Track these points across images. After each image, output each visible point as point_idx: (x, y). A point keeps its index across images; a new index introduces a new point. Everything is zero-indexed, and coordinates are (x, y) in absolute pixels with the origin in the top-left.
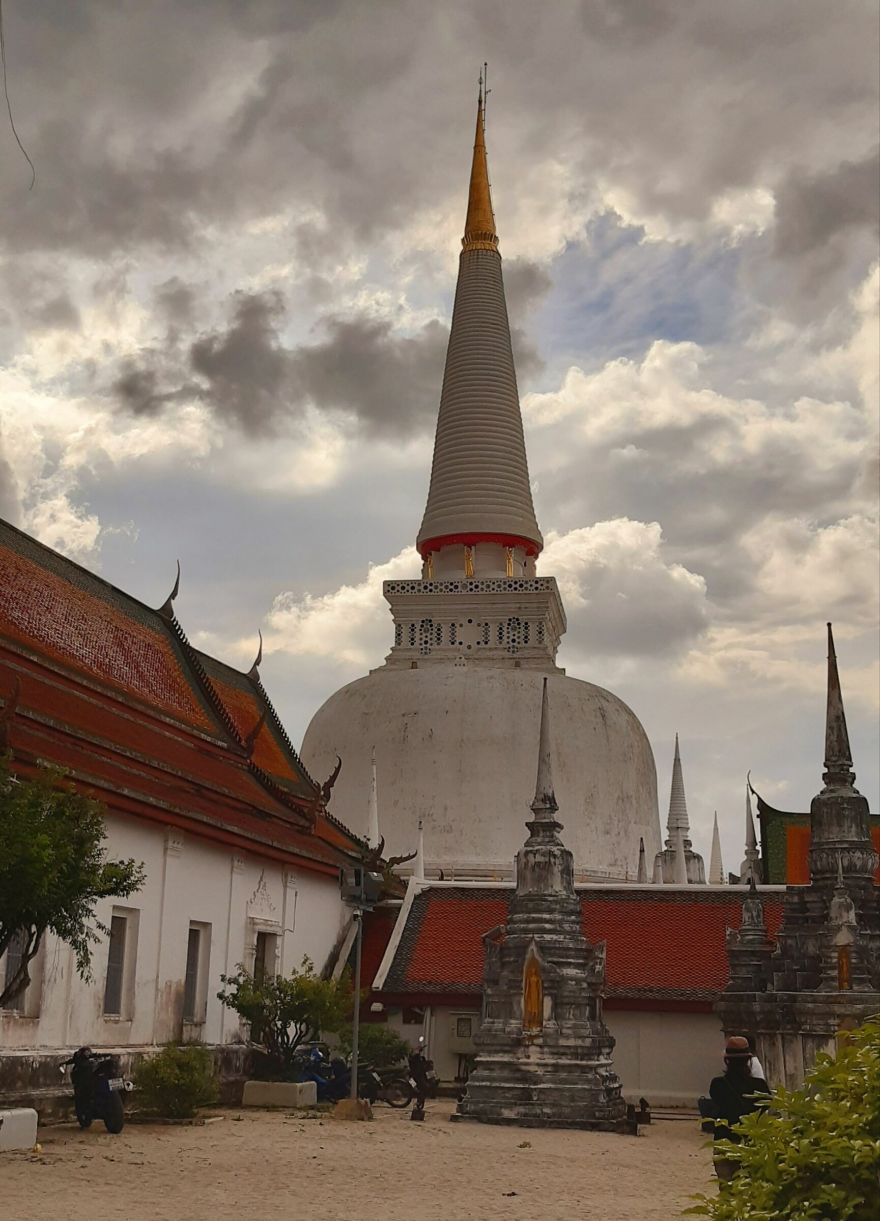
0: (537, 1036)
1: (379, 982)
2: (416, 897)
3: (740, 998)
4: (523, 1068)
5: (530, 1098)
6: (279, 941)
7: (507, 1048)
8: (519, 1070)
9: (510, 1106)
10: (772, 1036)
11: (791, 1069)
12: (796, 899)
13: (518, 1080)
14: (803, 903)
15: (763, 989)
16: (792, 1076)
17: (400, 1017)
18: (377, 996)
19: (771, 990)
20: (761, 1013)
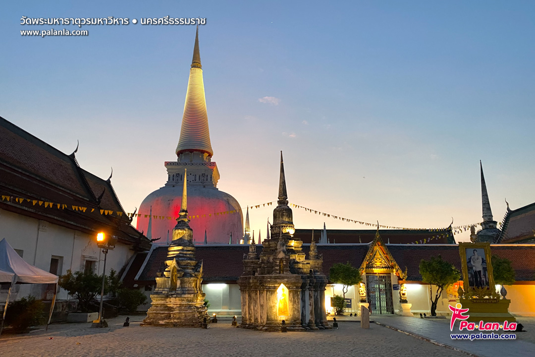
0: (174, 294)
1: (137, 278)
2: (154, 250)
3: (246, 278)
4: (168, 306)
5: (170, 316)
6: (96, 264)
7: (163, 299)
8: (167, 307)
9: (163, 319)
10: (256, 291)
11: (262, 303)
12: (267, 243)
13: (166, 310)
14: (269, 244)
15: (254, 274)
16: (262, 305)
17: (144, 288)
18: (136, 282)
19: (256, 274)
20: (252, 283)
